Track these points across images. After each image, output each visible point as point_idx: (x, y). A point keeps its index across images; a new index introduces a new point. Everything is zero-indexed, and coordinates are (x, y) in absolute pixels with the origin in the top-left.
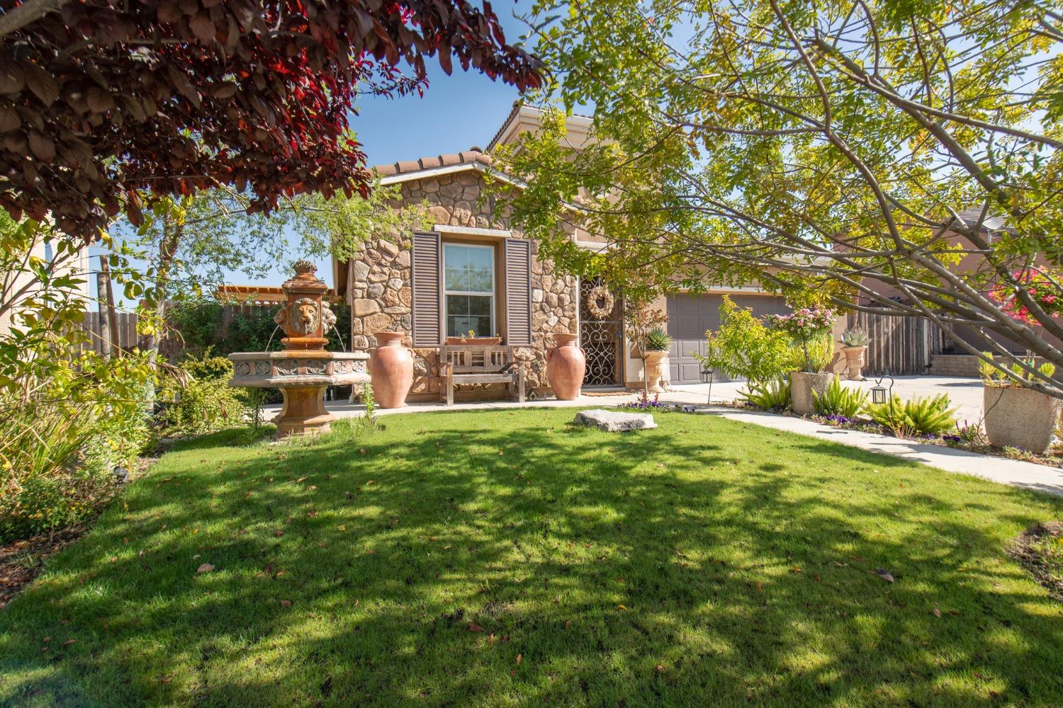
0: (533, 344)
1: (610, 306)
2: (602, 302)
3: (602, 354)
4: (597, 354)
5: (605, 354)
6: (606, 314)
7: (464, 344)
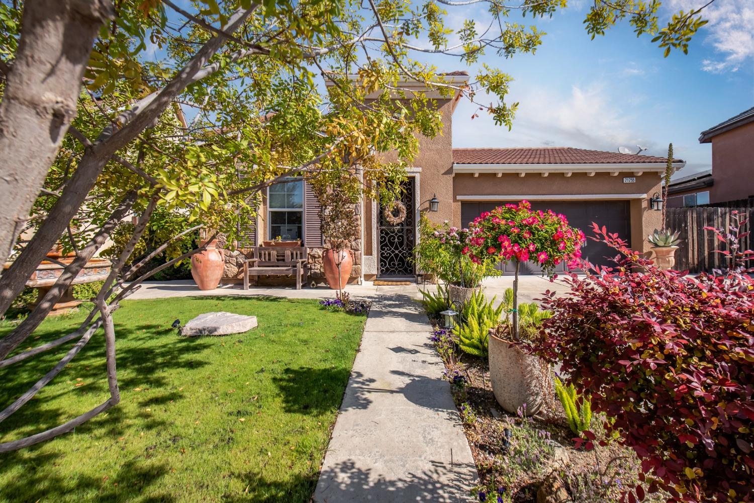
0: (324, 245)
1: (403, 216)
2: (396, 213)
3: (397, 252)
4: (393, 252)
5: (400, 252)
6: (399, 221)
7: (273, 245)
